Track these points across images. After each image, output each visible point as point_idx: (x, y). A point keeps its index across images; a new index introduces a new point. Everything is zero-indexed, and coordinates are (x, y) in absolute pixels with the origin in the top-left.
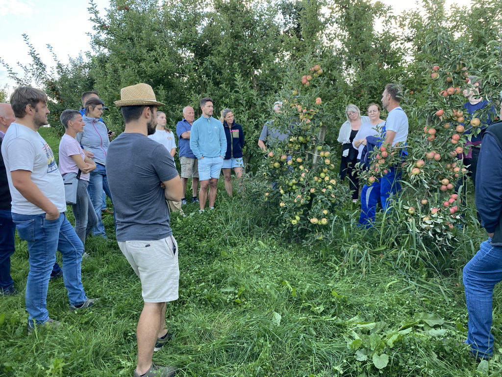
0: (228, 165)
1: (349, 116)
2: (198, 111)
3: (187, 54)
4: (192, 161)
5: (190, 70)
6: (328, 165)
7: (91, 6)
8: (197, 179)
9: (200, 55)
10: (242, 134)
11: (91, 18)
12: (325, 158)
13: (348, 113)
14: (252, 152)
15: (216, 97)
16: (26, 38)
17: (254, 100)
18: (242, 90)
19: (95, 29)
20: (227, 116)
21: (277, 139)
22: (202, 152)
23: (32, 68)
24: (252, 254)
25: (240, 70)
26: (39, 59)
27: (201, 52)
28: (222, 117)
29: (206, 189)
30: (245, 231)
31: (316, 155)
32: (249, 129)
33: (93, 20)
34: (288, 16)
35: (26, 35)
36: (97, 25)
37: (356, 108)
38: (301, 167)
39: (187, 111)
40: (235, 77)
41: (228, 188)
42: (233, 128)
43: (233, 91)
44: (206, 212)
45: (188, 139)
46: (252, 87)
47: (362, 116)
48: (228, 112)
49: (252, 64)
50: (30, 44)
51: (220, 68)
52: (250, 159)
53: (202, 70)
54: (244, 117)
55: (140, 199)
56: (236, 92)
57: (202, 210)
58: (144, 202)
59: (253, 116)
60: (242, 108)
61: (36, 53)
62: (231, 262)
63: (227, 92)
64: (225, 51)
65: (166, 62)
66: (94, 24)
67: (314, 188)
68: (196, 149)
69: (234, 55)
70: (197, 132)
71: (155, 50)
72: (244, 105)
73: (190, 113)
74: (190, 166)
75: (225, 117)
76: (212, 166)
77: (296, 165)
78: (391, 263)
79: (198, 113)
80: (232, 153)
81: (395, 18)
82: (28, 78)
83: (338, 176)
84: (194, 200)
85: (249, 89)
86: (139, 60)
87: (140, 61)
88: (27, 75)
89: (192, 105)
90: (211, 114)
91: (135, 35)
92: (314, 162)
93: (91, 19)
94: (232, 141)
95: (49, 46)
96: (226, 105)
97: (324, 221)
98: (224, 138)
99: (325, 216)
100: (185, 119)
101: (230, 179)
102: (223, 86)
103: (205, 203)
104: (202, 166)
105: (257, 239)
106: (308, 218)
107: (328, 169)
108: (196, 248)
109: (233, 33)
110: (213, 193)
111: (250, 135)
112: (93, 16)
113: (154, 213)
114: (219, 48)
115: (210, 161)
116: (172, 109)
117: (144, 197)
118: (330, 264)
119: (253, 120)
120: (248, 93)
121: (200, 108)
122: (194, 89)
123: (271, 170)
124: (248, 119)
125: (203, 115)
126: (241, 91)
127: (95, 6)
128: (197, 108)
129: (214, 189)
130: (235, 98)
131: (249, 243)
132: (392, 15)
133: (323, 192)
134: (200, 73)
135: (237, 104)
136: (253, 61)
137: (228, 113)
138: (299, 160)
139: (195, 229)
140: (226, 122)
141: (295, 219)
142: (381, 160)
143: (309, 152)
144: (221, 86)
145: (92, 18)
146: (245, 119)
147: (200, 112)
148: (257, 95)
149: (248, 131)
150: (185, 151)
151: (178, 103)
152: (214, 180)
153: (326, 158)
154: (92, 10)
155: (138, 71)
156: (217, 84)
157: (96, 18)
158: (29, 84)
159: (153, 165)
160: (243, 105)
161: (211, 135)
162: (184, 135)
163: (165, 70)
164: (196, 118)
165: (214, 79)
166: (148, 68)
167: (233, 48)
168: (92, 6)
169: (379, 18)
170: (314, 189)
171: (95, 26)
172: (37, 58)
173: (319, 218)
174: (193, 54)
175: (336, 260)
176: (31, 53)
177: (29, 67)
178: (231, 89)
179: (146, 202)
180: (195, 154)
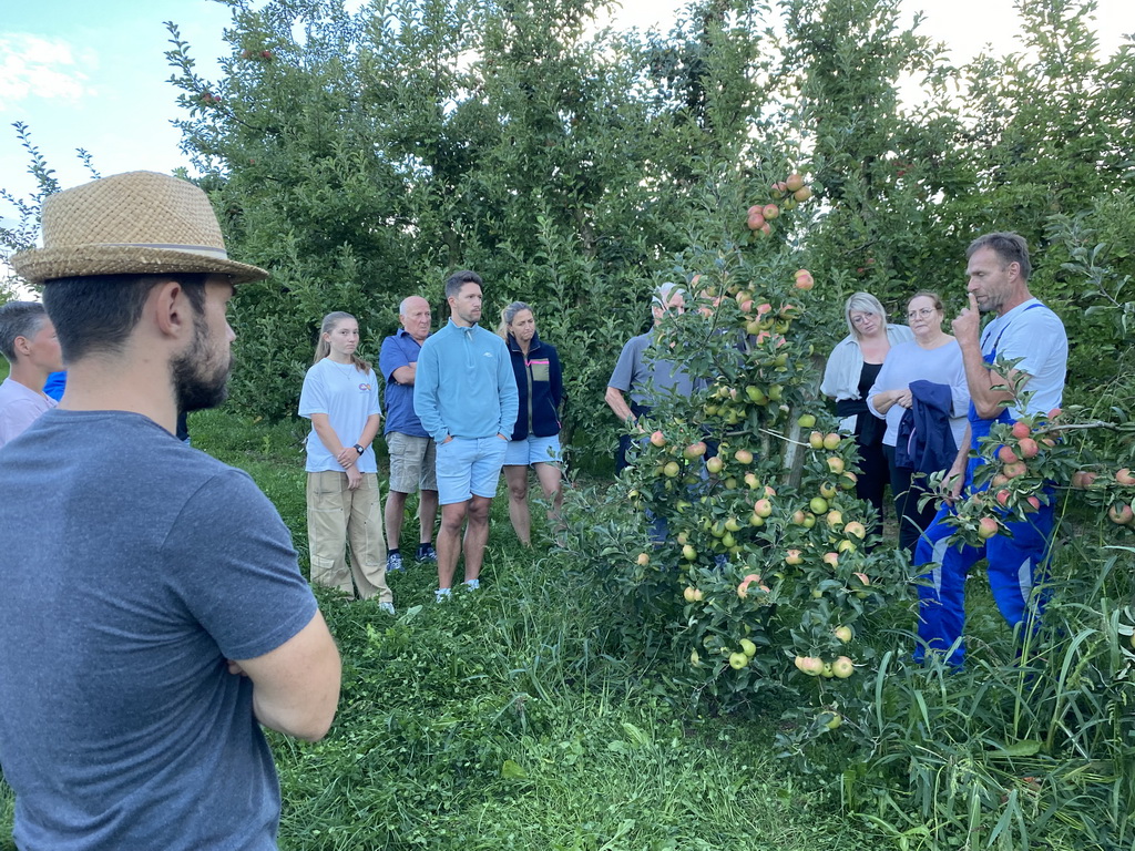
0: (518, 455)
1: (857, 324)
2: (441, 310)
3: (415, 168)
4: (420, 444)
5: (420, 205)
6: (837, 475)
7: (175, 47)
8: (432, 495)
9: (448, 169)
10: (555, 370)
11: (174, 75)
12: (823, 452)
13: (853, 315)
14: (580, 417)
15: (488, 275)
16: (22, 132)
17: (586, 281)
18: (556, 256)
19: (183, 105)
20: (517, 320)
21: (673, 391)
22: (449, 423)
23: (37, 204)
24: (601, 765)
25: (549, 207)
26: (54, 182)
27: (449, 163)
28: (503, 326)
29: (458, 529)
30: (574, 671)
31: (793, 443)
32: (574, 356)
33: (177, 82)
34: (664, 81)
35: (24, 125)
36: (188, 94)
37: (876, 304)
38: (751, 480)
39: (412, 309)
40: (537, 222)
41: (519, 520)
42: (534, 355)
43: (531, 260)
44: (456, 598)
45: (409, 386)
46: (579, 250)
47: (891, 326)
48: (519, 309)
49: (580, 192)
50: (32, 146)
51: (498, 202)
52: (572, 432)
53: (451, 206)
54: (560, 326)
55: (107, 755)
56: (540, 261)
57: (444, 591)
58: (129, 769)
59: (582, 324)
60: (554, 302)
61: (47, 168)
62: (536, 804)
63: (515, 261)
64: (511, 159)
65: (361, 188)
66: (179, 91)
67: (798, 548)
68: (432, 413)
69: (535, 168)
70: (436, 366)
71: (334, 156)
72: (561, 294)
73: (419, 314)
74: (416, 458)
75: (510, 323)
76: (475, 462)
77: (736, 470)
78: (1078, 818)
79: (440, 313)
80: (530, 423)
81: (956, 73)
82: (28, 229)
83: (870, 511)
84: (423, 552)
85: (571, 254)
86: (290, 182)
87: (294, 183)
88: (27, 222)
89: (426, 294)
90: (477, 317)
91: (283, 119)
92: (789, 460)
93: (173, 79)
94: (530, 389)
95: (83, 152)
96: (513, 294)
97: (844, 666)
98: (510, 385)
99: (845, 650)
100: (406, 330)
101: (522, 495)
102: (505, 246)
103: (453, 569)
104: (447, 462)
105: (614, 702)
106: (787, 653)
107: (839, 488)
108: (421, 745)
109: (533, 115)
110: (477, 538)
111: (576, 370)
112: (179, 73)
113: (183, 818)
114: (497, 152)
115: (470, 449)
116: (373, 305)
117: (131, 746)
118: (874, 820)
119: (585, 334)
120: (569, 264)
121: (446, 301)
122: (431, 254)
123: (652, 482)
124: (569, 331)
125: (454, 318)
126: (553, 260)
127: (184, 46)
128: (438, 301)
129: (479, 527)
130: (535, 278)
131: (587, 718)
132: (946, 65)
133: (830, 565)
134: (447, 215)
135: (541, 292)
136: (583, 183)
137: (520, 313)
138: (744, 457)
139: (420, 665)
140: (514, 339)
141: (740, 650)
142: (1016, 466)
143: (771, 432)
144: (499, 245)
145: (177, 78)
146: (563, 331)
147: (444, 310)
148: (594, 271)
149: (570, 360)
150: (403, 419)
151: (390, 289)
152: (479, 503)
153: (827, 451)
154: (178, 57)
155: (291, 209)
156: (489, 241)
157: (185, 77)
158: (31, 242)
159: (173, 583)
160: (554, 293)
161: (473, 375)
162: (402, 375)
163: (356, 205)
164: (435, 326)
165: (484, 230)
166: (314, 201)
167: (532, 151)
168: (178, 49)
169: (911, 73)
170: (797, 553)
171: (182, 97)
172: (48, 179)
173: (826, 657)
174: (430, 168)
175: (891, 808)
176: (36, 169)
177: (29, 203)
178: (525, 253)
179: (140, 771)
180: (427, 429)
